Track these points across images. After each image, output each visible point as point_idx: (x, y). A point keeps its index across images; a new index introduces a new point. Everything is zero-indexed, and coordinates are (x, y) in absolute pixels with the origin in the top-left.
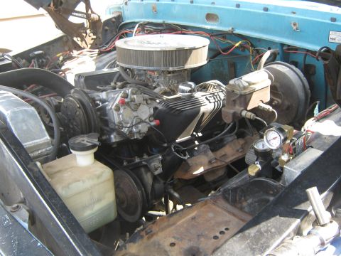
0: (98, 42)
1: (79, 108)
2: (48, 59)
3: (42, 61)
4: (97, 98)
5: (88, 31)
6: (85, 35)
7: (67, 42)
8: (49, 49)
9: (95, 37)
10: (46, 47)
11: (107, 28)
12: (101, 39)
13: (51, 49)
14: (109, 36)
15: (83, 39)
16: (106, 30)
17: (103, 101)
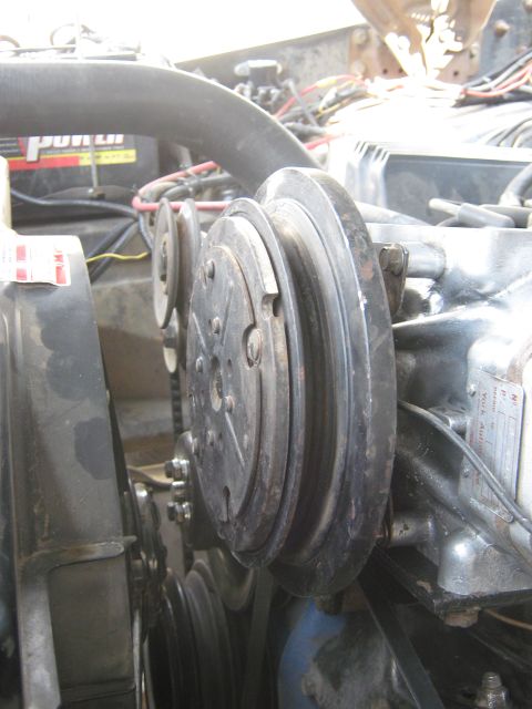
0: (464, 65)
1: (276, 302)
2: (287, 89)
3: (268, 93)
4: (417, 260)
5: (441, 23)
6: (424, 31)
7: (362, 47)
8: (299, 60)
9: (458, 47)
10: (290, 51)
11: (502, 25)
12: (476, 59)
13: (308, 62)
14: (504, 53)
15: (416, 46)
16: (500, 34)
17: (457, 293)
